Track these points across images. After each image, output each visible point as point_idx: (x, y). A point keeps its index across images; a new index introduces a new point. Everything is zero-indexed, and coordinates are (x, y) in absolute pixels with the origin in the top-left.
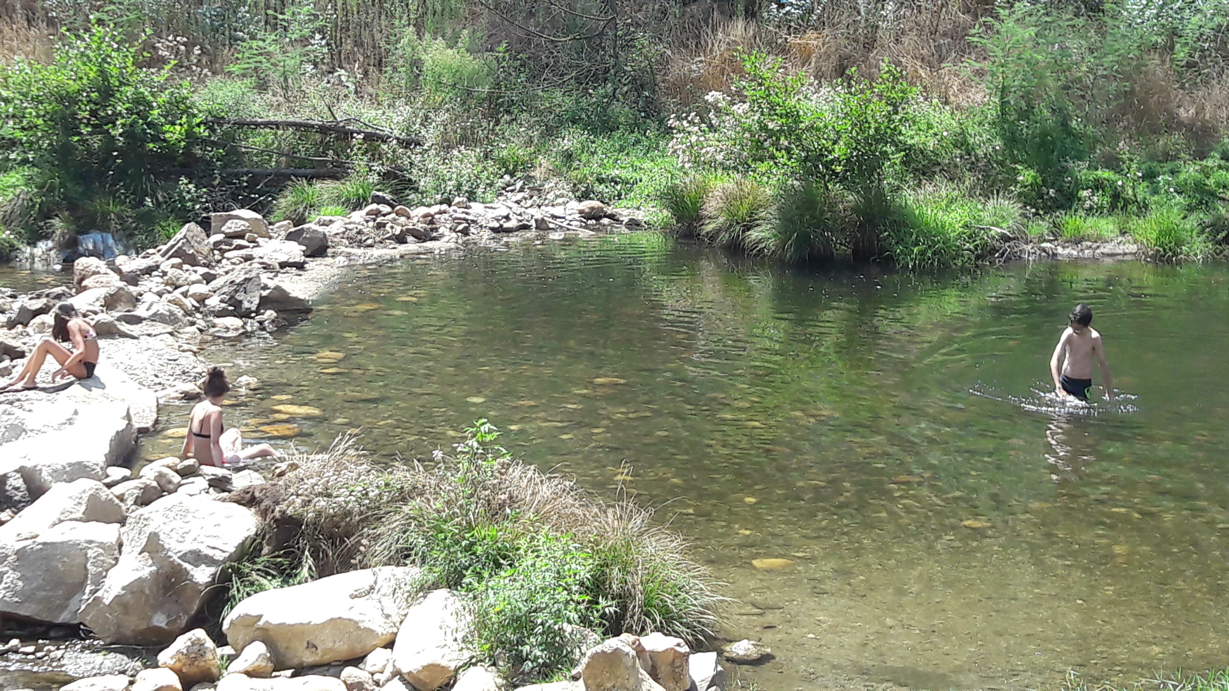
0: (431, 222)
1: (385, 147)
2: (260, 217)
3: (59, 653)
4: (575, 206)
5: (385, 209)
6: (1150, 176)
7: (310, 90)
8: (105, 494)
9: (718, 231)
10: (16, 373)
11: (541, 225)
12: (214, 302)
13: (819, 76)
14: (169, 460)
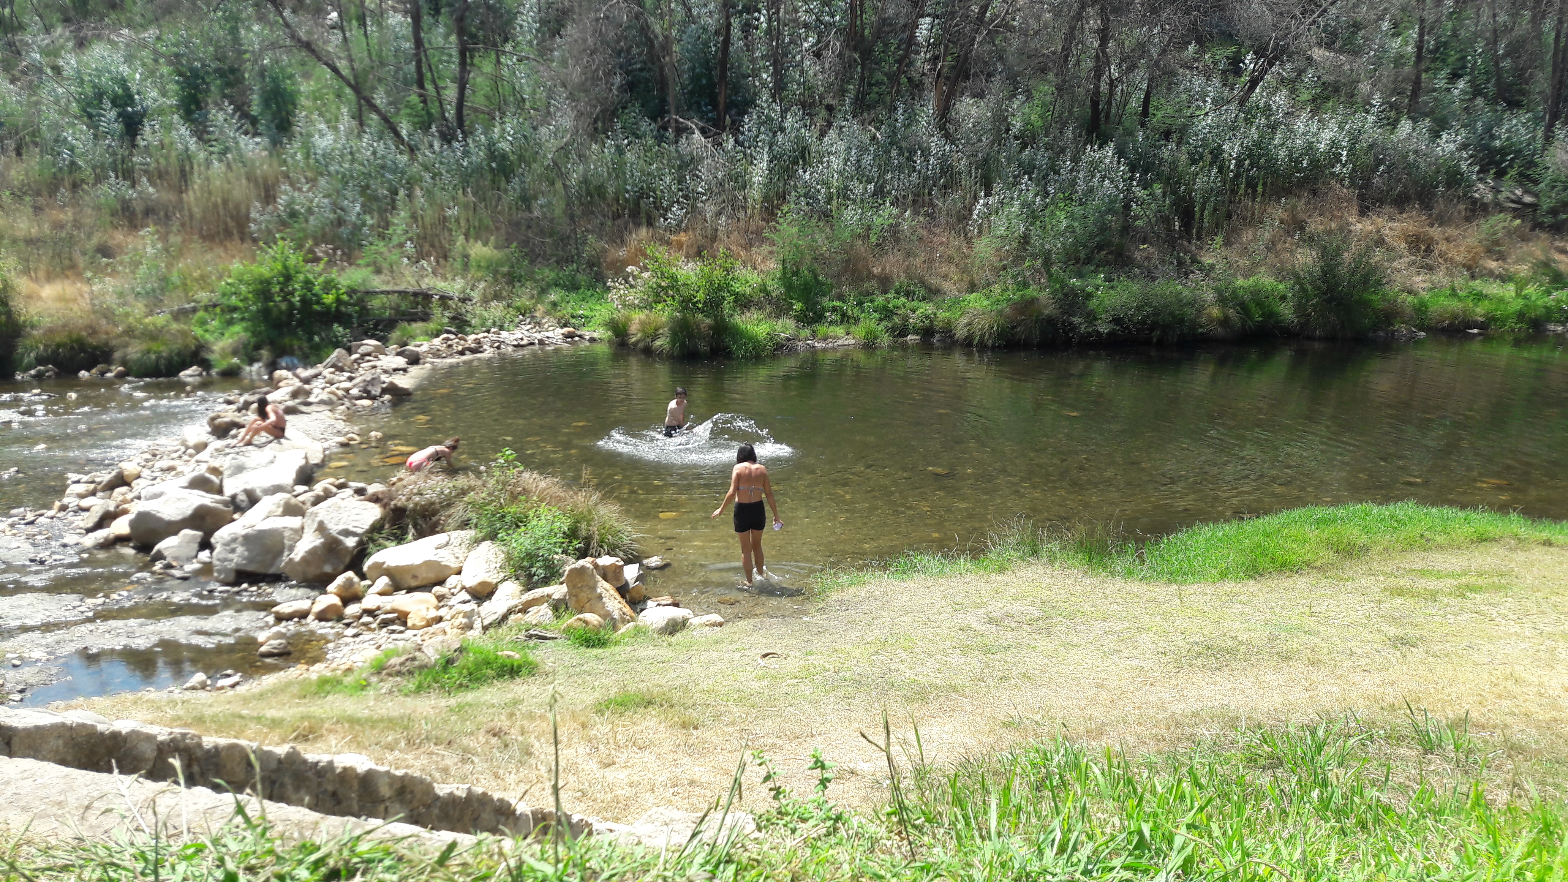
0: (479, 343)
1: (450, 302)
2: (380, 344)
3: (270, 590)
5: (452, 336)
6: (860, 304)
7: (406, 273)
8: (294, 501)
9: (637, 342)
10: (240, 437)
12: (355, 392)
13: (687, 256)
14: (331, 480)
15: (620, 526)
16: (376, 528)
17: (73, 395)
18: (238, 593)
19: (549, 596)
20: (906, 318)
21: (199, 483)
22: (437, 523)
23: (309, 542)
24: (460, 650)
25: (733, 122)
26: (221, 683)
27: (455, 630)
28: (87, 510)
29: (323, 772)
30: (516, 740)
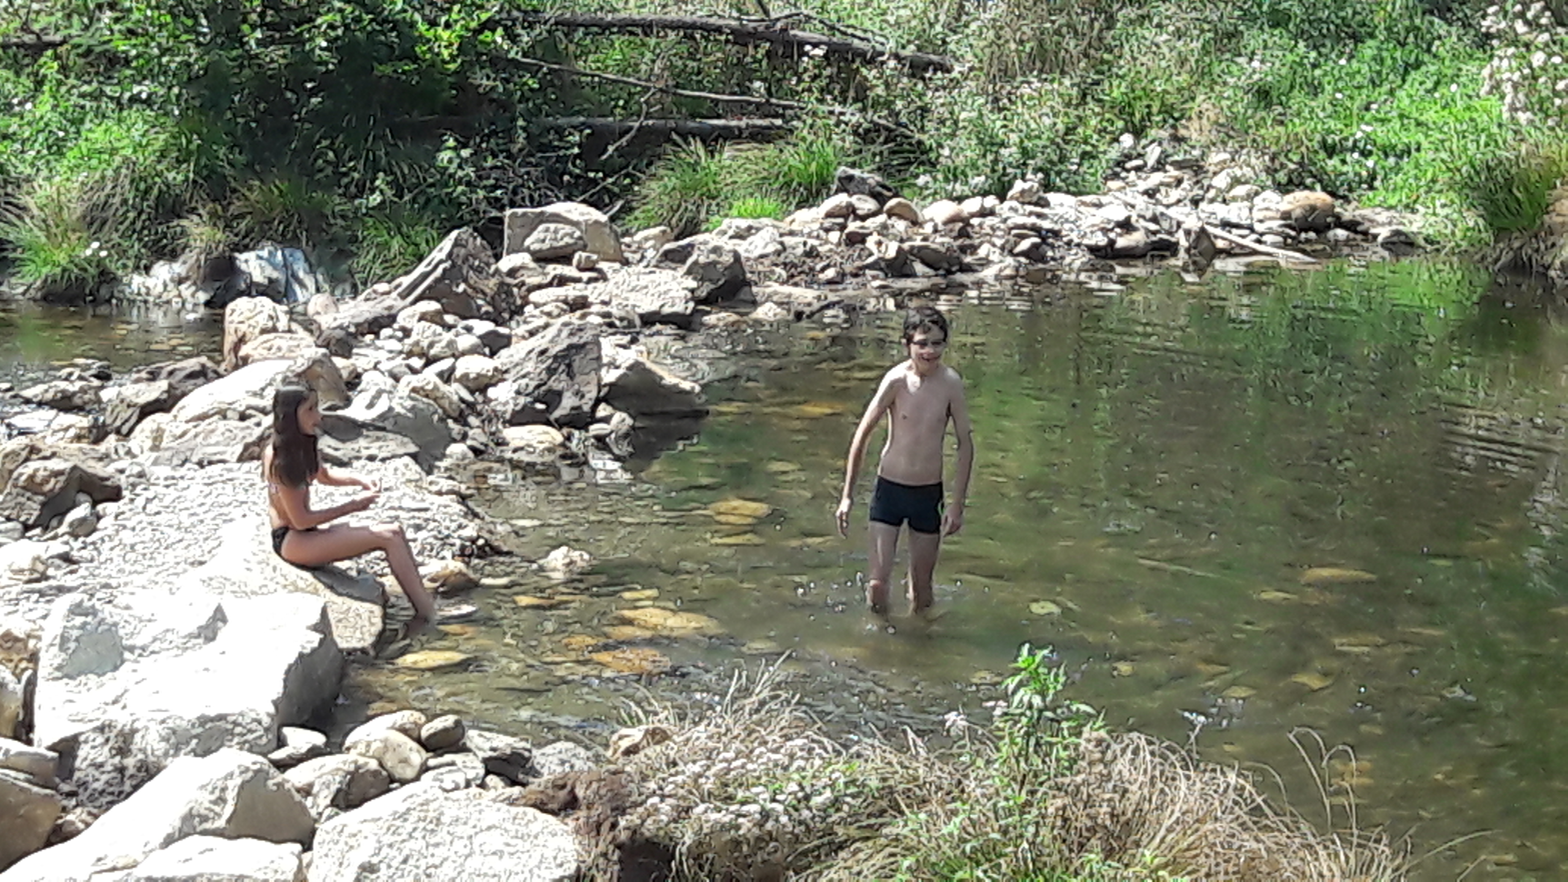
0: (963, 233)
2: (603, 218)
4: (1274, 202)
5: (865, 204)
8: (275, 782)
11: (1200, 242)
12: (504, 393)
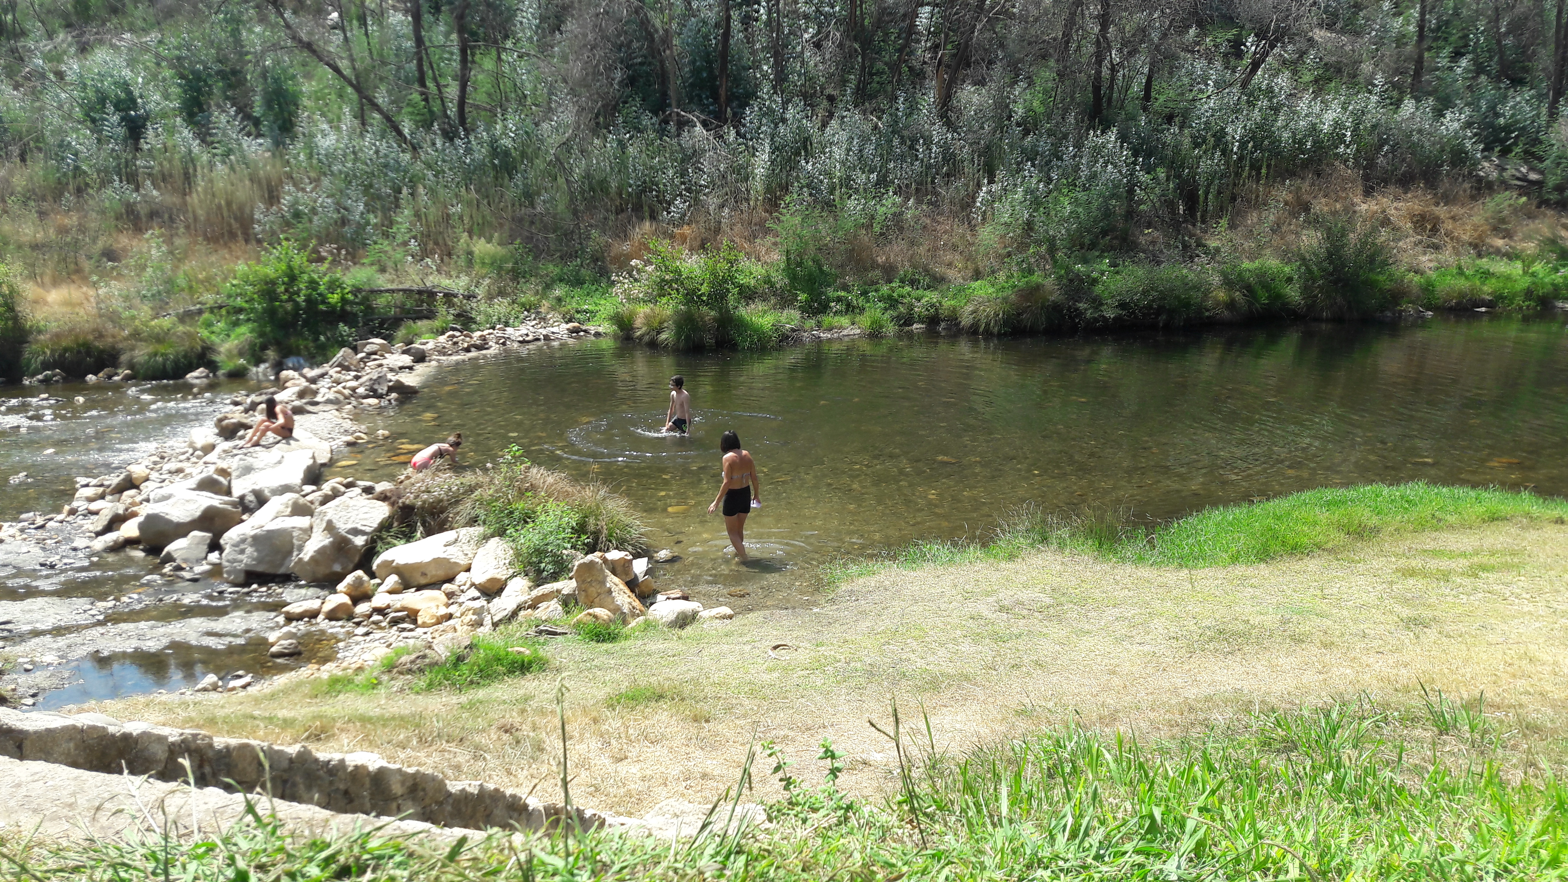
1: (455, 300)
2: (385, 342)
3: (280, 590)
4: (565, 326)
5: (457, 334)
6: (865, 293)
7: (411, 271)
8: (302, 501)
9: (643, 335)
10: (247, 438)
11: (547, 338)
12: (361, 391)
13: (691, 249)
14: (339, 479)
15: (627, 520)
16: (385, 526)
17: (81, 399)
18: (248, 594)
19: (559, 591)
20: (911, 307)
21: (208, 485)
22: (445, 521)
23: (318, 541)
24: (471, 647)
25: (735, 114)
26: (233, 684)
27: (465, 627)
28: (96, 513)
29: (334, 771)
30: (528, 736)
